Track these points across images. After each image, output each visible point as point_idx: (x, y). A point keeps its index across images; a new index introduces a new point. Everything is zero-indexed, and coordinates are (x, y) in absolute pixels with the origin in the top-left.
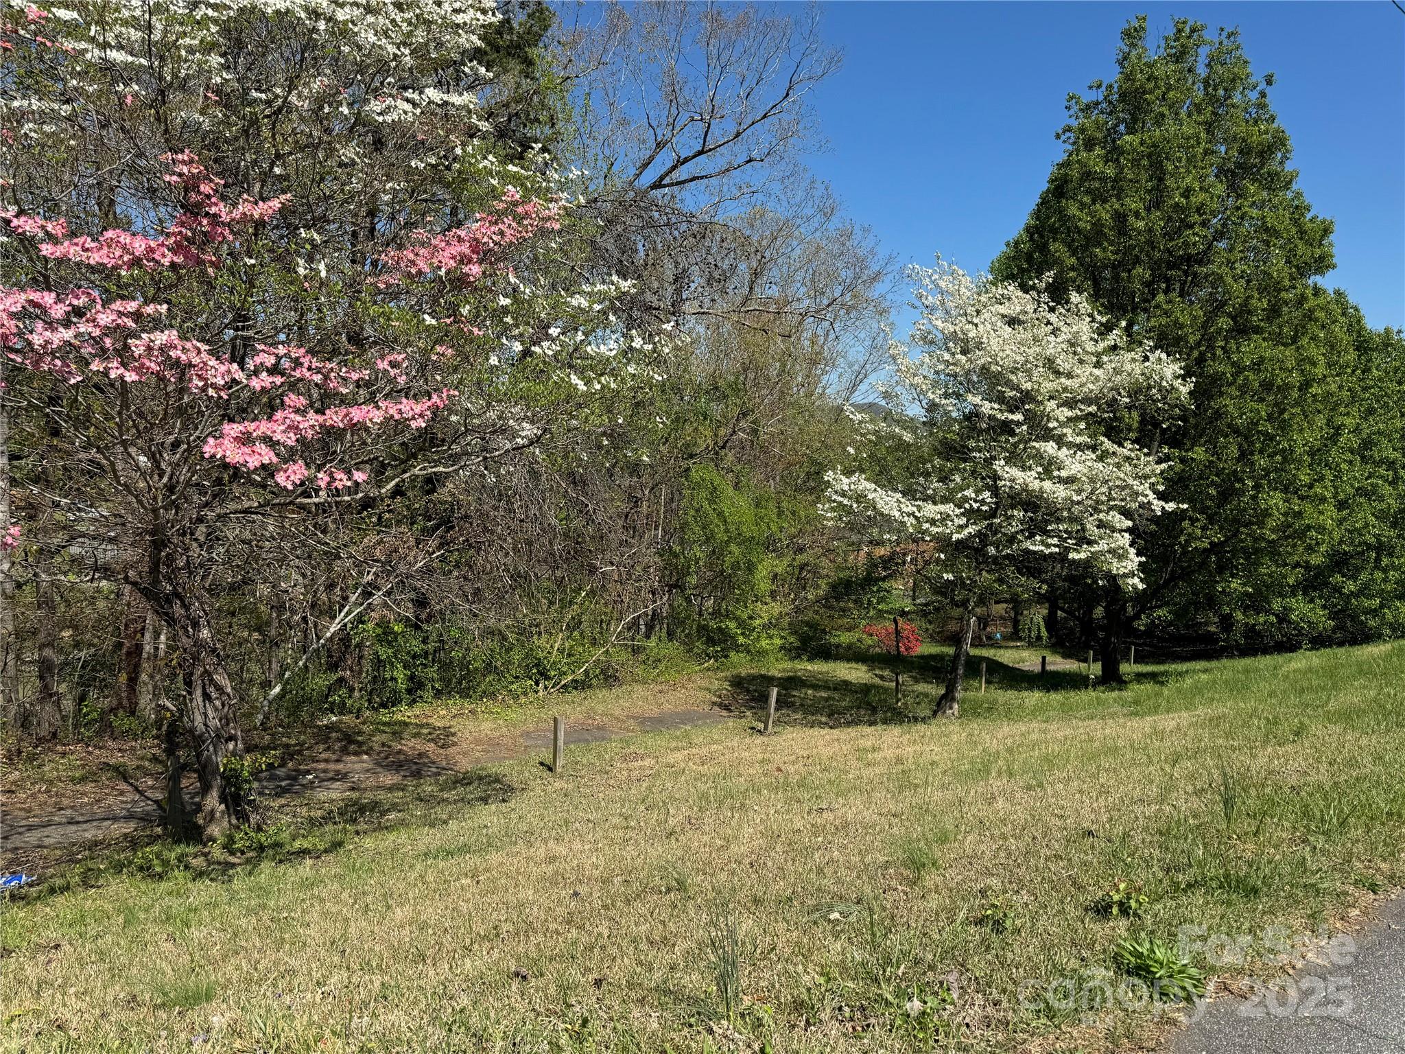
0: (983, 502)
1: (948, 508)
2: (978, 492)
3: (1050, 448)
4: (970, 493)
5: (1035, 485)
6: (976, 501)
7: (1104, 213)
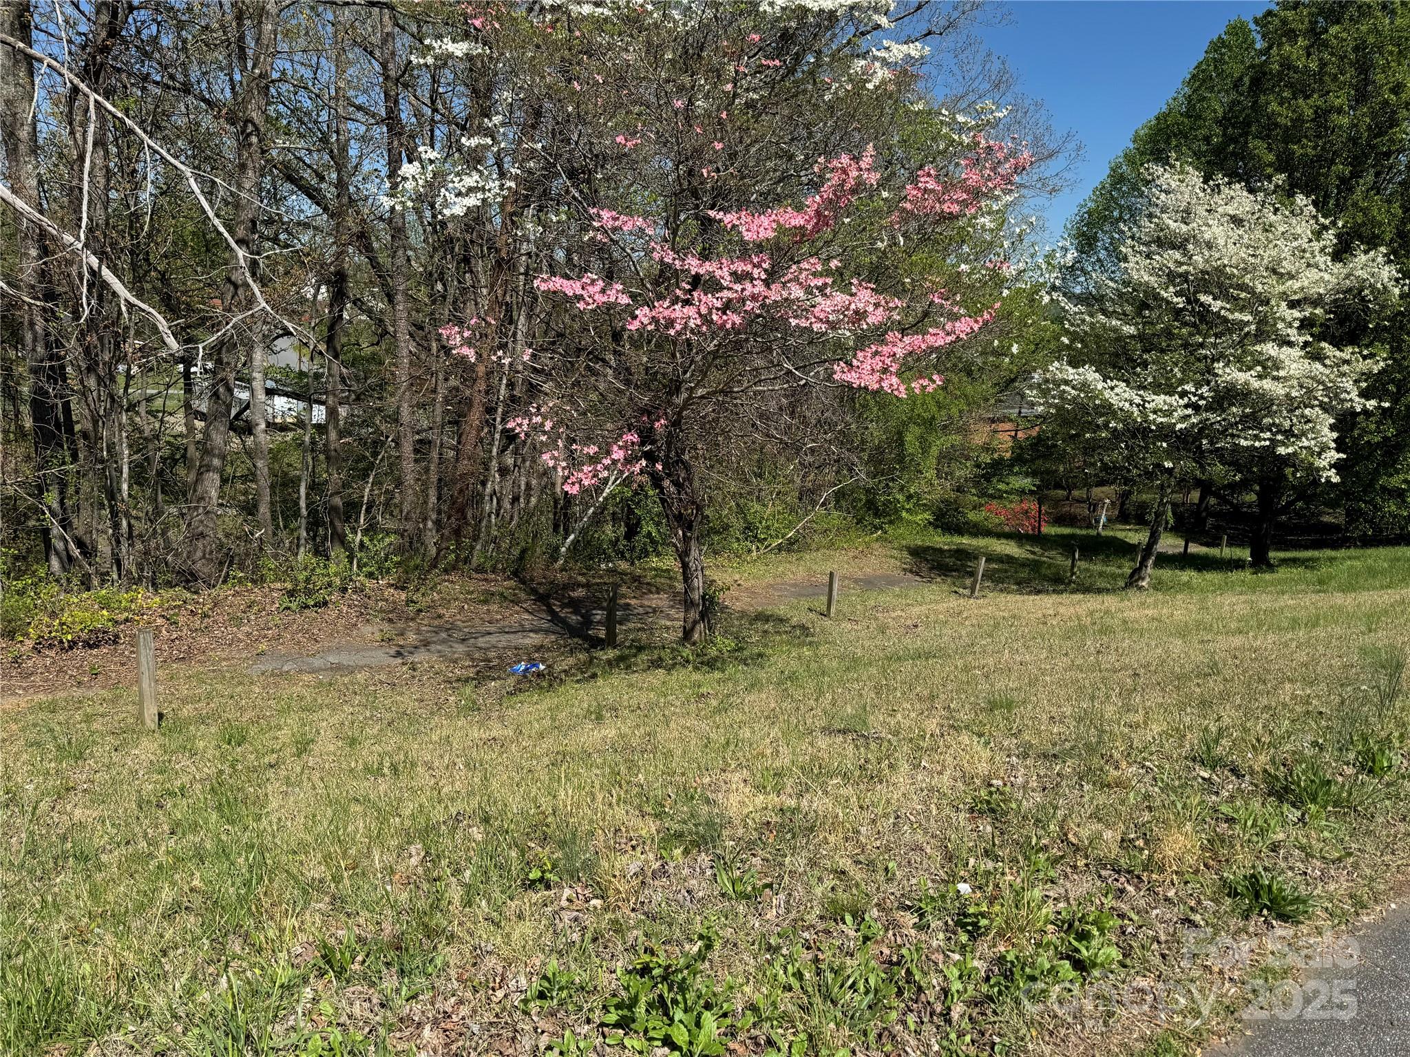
3: (1270, 349)
4: (1189, 387)
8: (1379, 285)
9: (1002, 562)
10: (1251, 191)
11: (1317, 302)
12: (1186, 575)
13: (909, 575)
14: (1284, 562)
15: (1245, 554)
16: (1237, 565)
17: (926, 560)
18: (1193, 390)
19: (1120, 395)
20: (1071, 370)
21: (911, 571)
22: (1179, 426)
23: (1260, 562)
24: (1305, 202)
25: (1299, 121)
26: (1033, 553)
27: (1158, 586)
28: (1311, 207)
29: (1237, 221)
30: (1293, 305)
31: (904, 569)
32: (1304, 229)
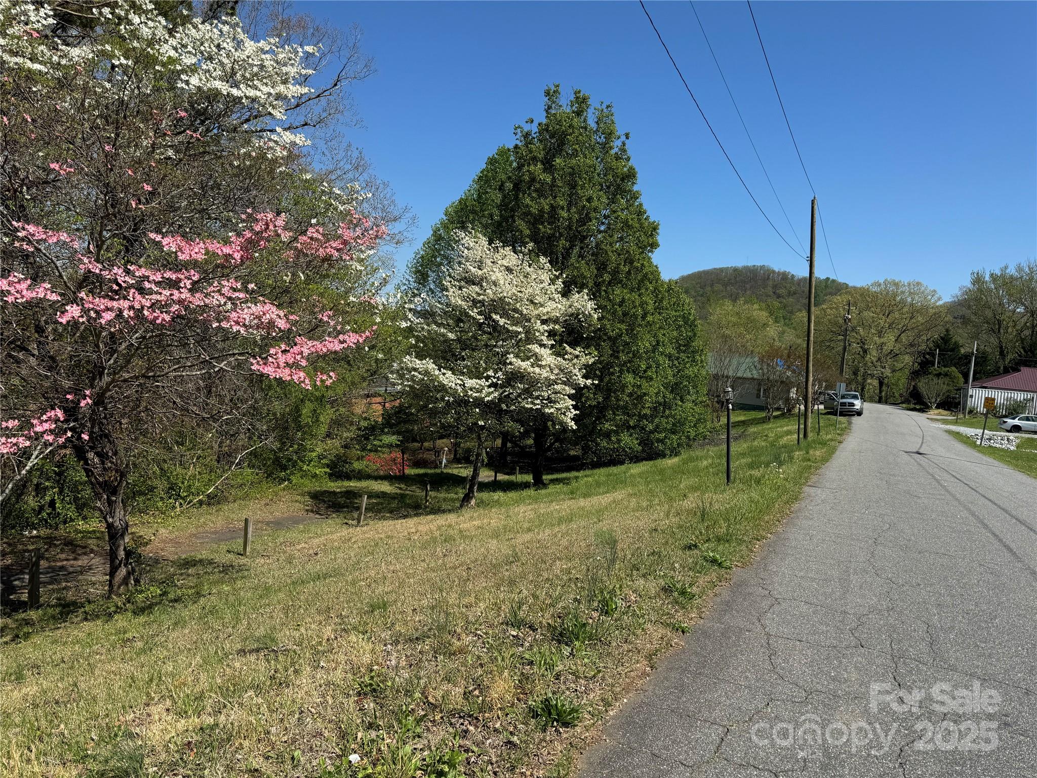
0: (498, 378)
1: (483, 382)
2: (496, 371)
3: (535, 348)
4: (491, 373)
5: (531, 370)
6: (494, 378)
7: (545, 204)
8: (587, 312)
9: (379, 497)
10: (515, 252)
11: (556, 321)
12: (498, 495)
13: (311, 514)
14: (553, 481)
15: (529, 478)
16: (525, 486)
17: (325, 502)
18: (493, 375)
19: (449, 379)
20: (418, 362)
21: (312, 511)
22: (487, 399)
23: (539, 483)
24: (544, 261)
25: (541, 211)
26: (400, 489)
27: (481, 504)
28: (548, 264)
29: (509, 270)
30: (544, 322)
31: (307, 510)
32: (545, 277)
